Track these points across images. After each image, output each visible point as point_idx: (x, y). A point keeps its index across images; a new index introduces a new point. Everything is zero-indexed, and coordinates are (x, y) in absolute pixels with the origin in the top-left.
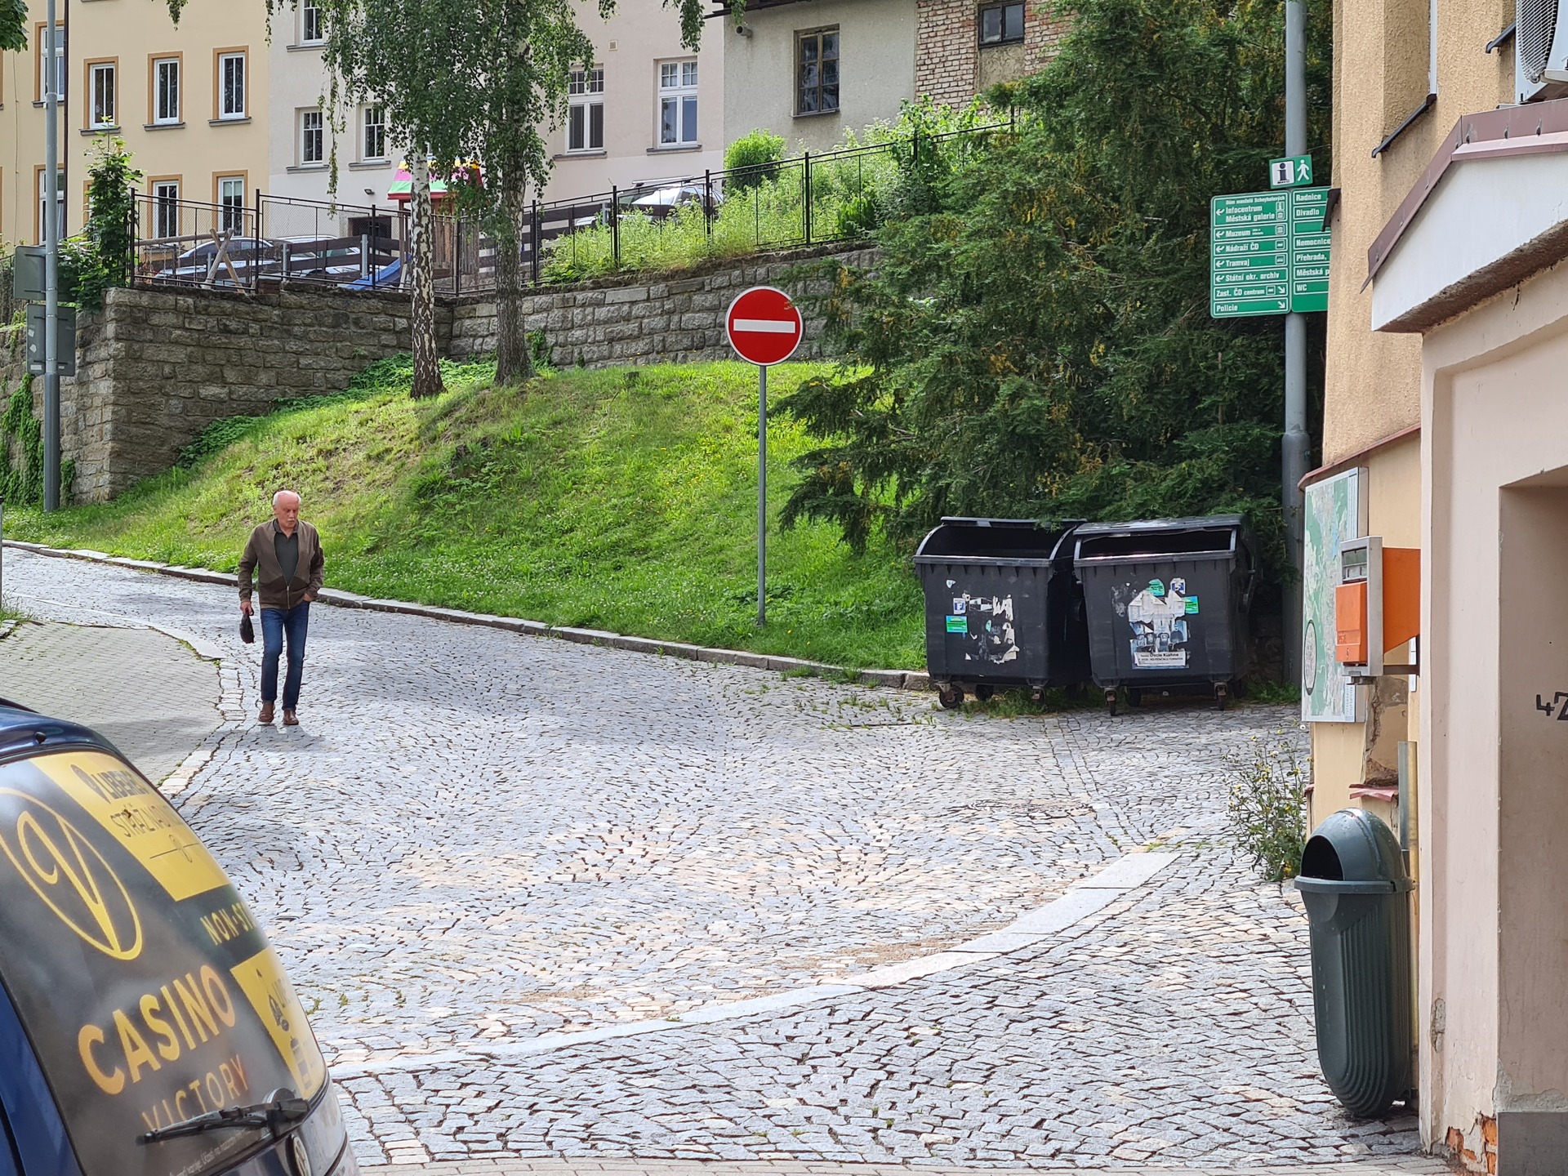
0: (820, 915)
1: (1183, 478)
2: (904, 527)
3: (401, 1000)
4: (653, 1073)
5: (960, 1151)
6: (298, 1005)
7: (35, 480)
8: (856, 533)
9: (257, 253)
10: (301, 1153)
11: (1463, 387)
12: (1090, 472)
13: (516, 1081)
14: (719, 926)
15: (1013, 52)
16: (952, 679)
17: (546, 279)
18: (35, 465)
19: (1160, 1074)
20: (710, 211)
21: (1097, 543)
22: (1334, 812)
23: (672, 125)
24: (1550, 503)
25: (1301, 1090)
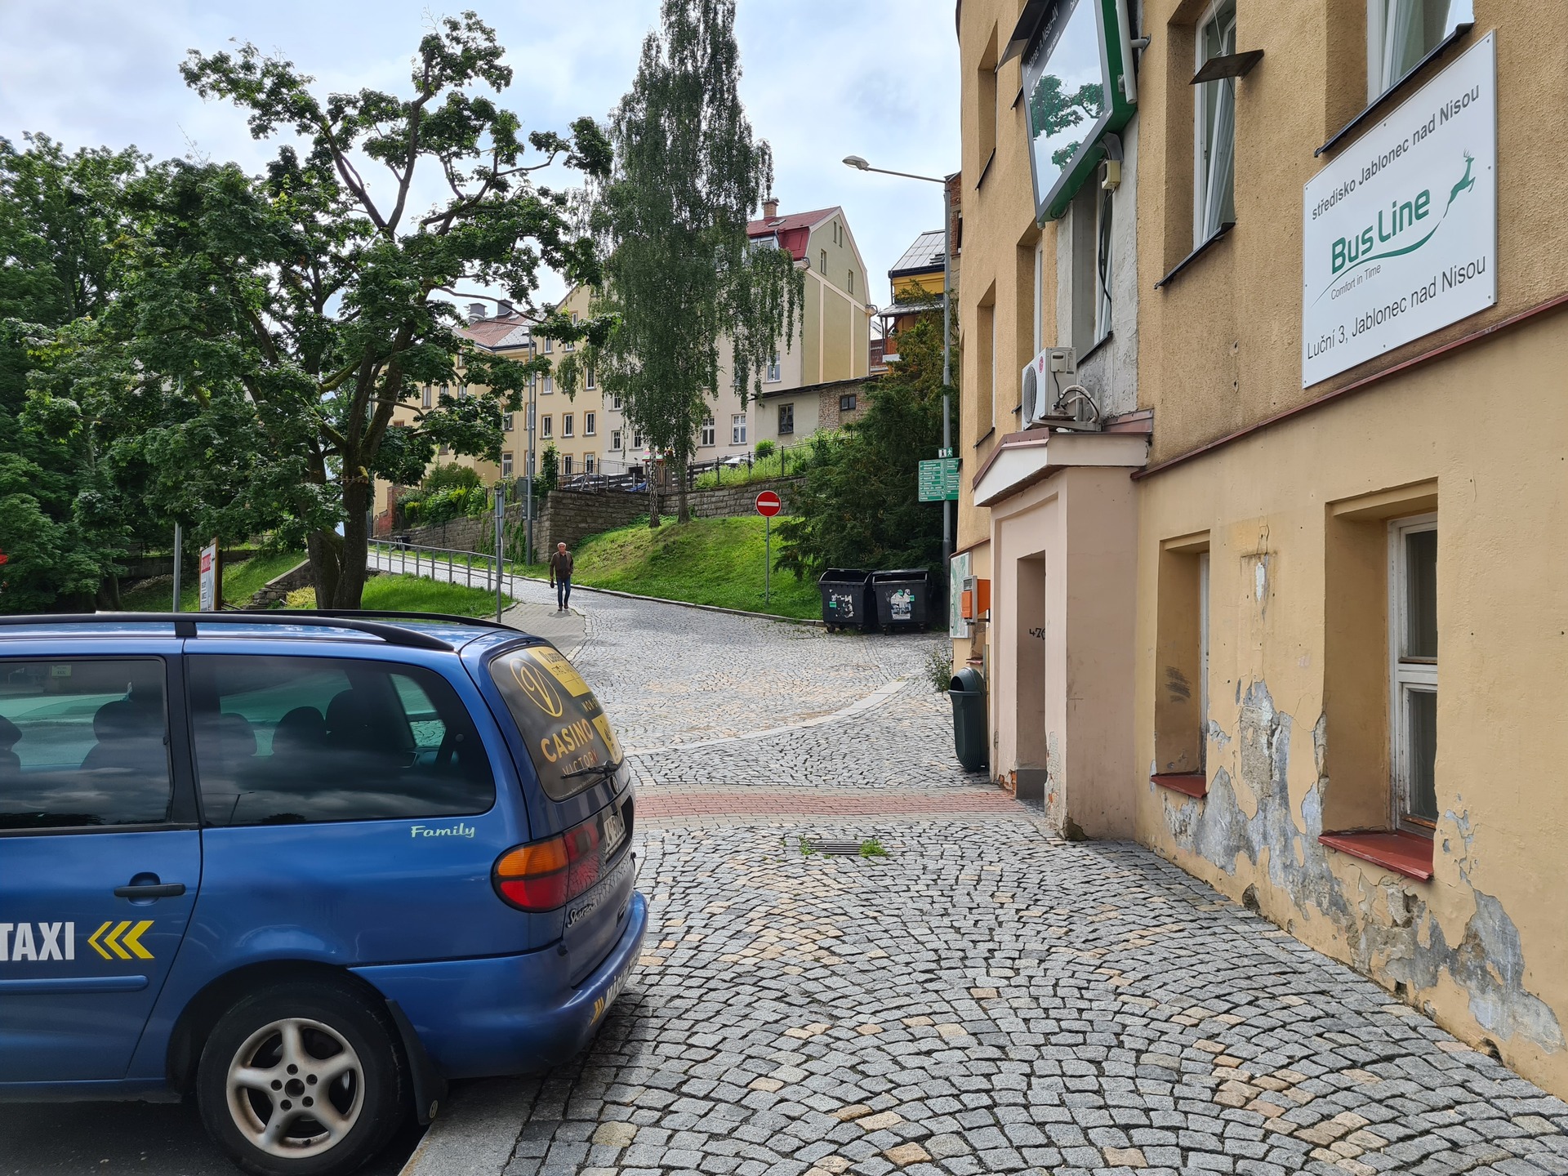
0: (787, 702)
1: (909, 555)
2: (815, 572)
3: (646, 731)
4: (731, 756)
5: (835, 782)
6: (613, 733)
7: (524, 555)
8: (799, 574)
9: (598, 479)
10: (615, 782)
11: (1004, 525)
12: (878, 553)
13: (685, 758)
14: (753, 706)
15: (852, 413)
16: (831, 623)
17: (695, 488)
18: (524, 550)
19: (902, 757)
20: (750, 465)
21: (880, 578)
22: (961, 668)
23: (739, 436)
24: (1034, 566)
25: (949, 762)
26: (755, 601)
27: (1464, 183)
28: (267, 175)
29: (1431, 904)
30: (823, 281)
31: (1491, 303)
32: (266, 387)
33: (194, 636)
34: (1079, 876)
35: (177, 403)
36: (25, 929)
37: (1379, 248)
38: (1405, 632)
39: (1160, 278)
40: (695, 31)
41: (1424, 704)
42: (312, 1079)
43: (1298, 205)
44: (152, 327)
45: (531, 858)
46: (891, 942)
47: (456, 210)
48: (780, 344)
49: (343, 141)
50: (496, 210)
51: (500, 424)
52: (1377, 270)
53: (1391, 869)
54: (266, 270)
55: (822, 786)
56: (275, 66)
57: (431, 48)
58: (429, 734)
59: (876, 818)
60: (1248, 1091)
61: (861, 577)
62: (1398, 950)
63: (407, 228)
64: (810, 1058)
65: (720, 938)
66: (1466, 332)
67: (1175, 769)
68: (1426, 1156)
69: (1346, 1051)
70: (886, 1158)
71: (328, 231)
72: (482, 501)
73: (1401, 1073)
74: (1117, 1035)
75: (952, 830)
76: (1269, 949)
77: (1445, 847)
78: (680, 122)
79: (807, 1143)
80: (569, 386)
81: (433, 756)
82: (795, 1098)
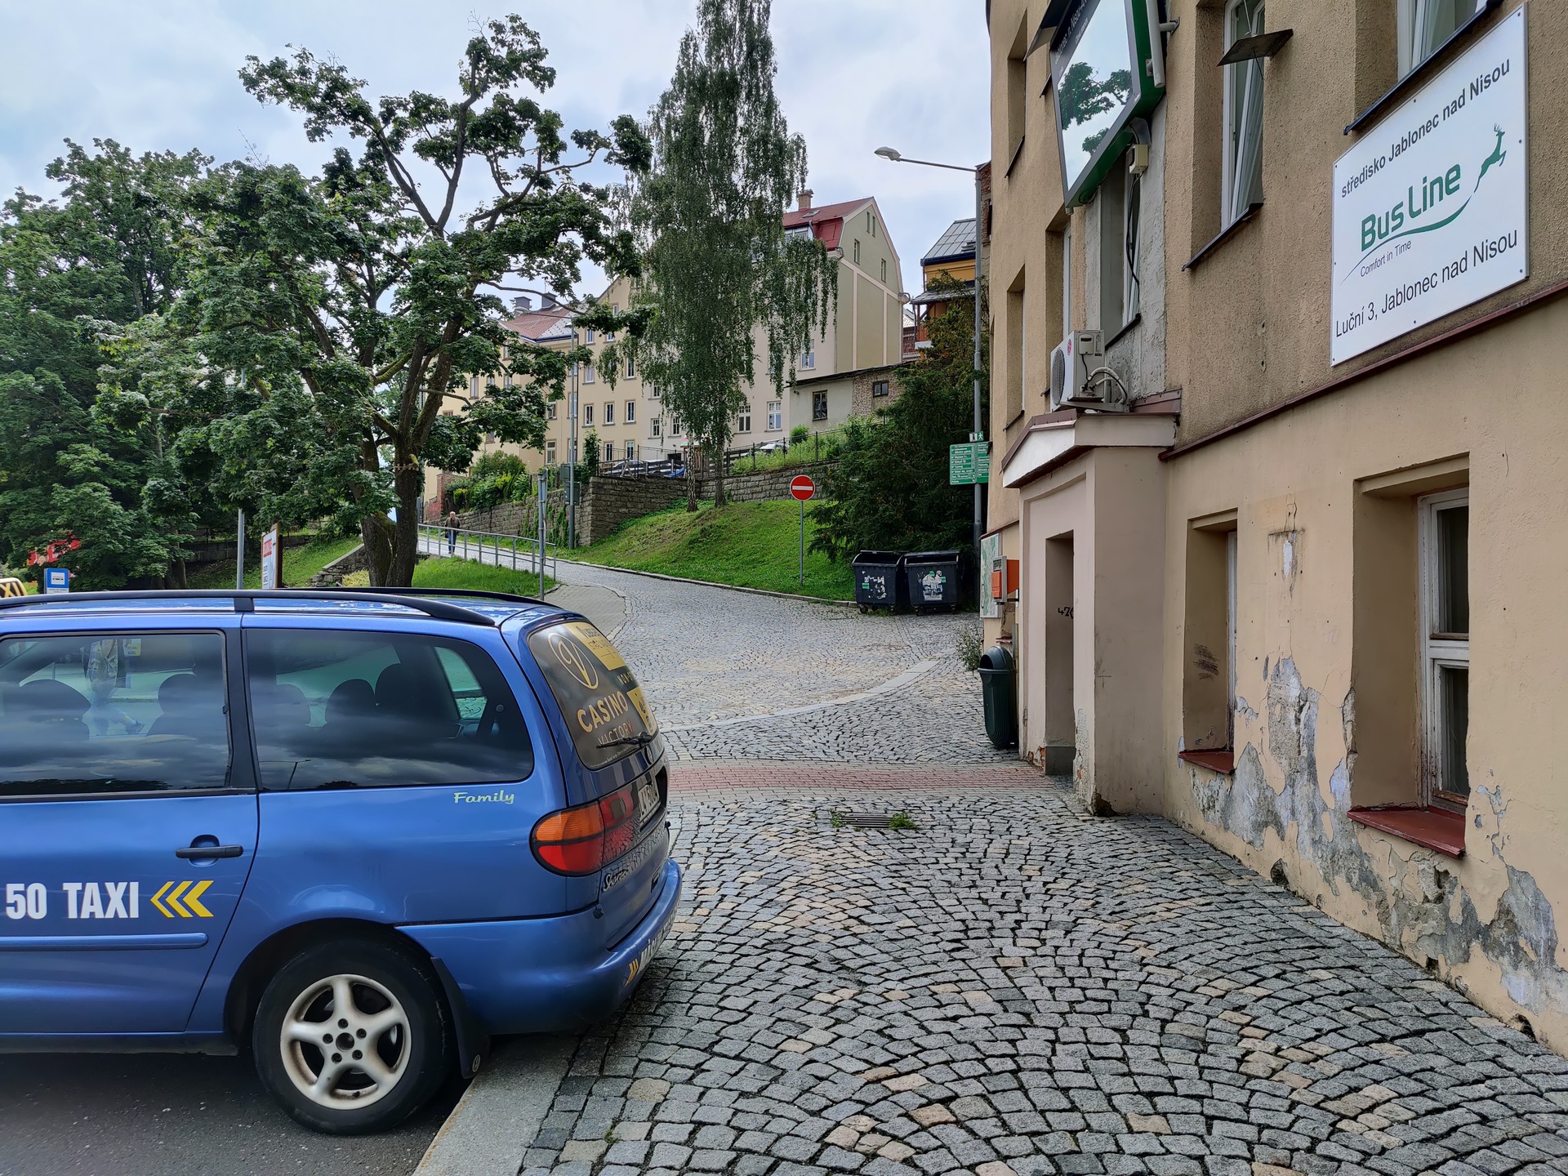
0: (820, 681)
1: (941, 537)
2: (848, 554)
3: (683, 708)
4: (765, 732)
5: (866, 758)
6: (649, 708)
7: (566, 540)
8: (832, 556)
9: (638, 466)
10: (649, 752)
11: (1033, 505)
12: (910, 535)
13: (720, 734)
14: (787, 684)
15: (885, 398)
16: (864, 604)
17: (731, 474)
18: (566, 534)
19: (933, 734)
20: (785, 451)
21: (911, 560)
22: (991, 646)
23: (773, 423)
24: (1063, 544)
25: (979, 738)
26: (789, 582)
27: (1496, 157)
28: (323, 177)
29: (1463, 880)
30: (856, 270)
31: (1522, 276)
32: (323, 379)
33: (252, 611)
34: (1107, 850)
35: (240, 396)
36: (92, 888)
37: (1409, 224)
38: (1436, 609)
39: (1187, 260)
40: (731, 30)
41: (1456, 680)
42: (361, 1033)
43: (1328, 183)
44: (215, 323)
45: (567, 825)
46: (919, 913)
47: (502, 207)
48: (814, 332)
49: (395, 143)
50: (539, 205)
51: (544, 412)
52: (1408, 246)
53: (1422, 845)
54: (323, 268)
55: (854, 761)
56: (329, 70)
57: (477, 51)
58: (472, 708)
59: (905, 793)
60: (1274, 1062)
61: (893, 559)
62: (1431, 926)
63: (456, 225)
64: (838, 1021)
65: (753, 906)
66: (1498, 307)
67: (1204, 745)
68: (1455, 1129)
69: (1376, 1025)
70: (912, 1119)
71: (381, 230)
72: (527, 488)
73: (1432, 1048)
74: (1142, 1004)
75: (982, 804)
76: (1298, 924)
77: (1478, 823)
78: (717, 118)
79: (835, 1103)
80: (610, 375)
81: (475, 727)
82: (823, 1059)
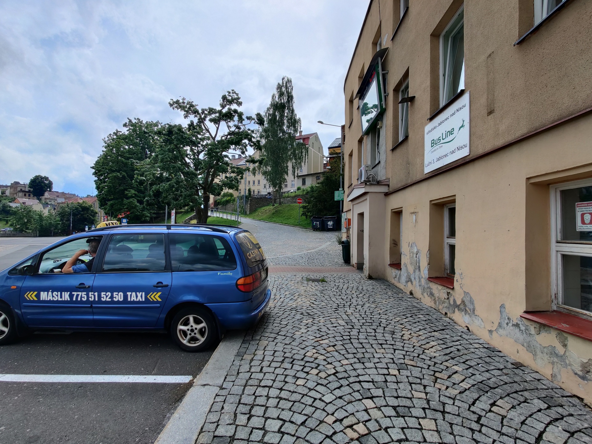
0: (303, 247)
1: (332, 213)
3: (271, 253)
4: (291, 259)
5: (315, 265)
7: (243, 213)
9: (260, 195)
10: (264, 264)
11: (354, 206)
12: (325, 212)
13: (280, 259)
14: (296, 248)
15: (319, 180)
16: (314, 229)
17: (283, 197)
18: (243, 211)
19: (330, 259)
20: (295, 192)
21: (325, 218)
22: (344, 239)
24: (361, 215)
25: (341, 261)
26: (296, 223)
27: (462, 126)
28: (187, 127)
29: (453, 294)
30: (313, 150)
31: (468, 154)
33: (170, 229)
34: (371, 287)
35: (167, 178)
36: (134, 294)
37: (442, 141)
38: (448, 231)
39: (391, 148)
40: (284, 93)
41: (452, 248)
42: (196, 329)
43: (424, 131)
44: (162, 161)
45: (245, 280)
46: (327, 302)
47: (229, 134)
48: (303, 164)
49: (204, 119)
50: (238, 134)
51: (238, 182)
52: (442, 146)
53: (444, 286)
54: (187, 148)
55: (312, 266)
56: (190, 102)
57: (224, 98)
58: (222, 253)
59: (324, 273)
60: (410, 337)
61: (321, 218)
62: (446, 305)
63: (218, 138)
64: (308, 327)
65: (288, 300)
66: (463, 161)
67: (394, 263)
68: (451, 352)
69: (433, 328)
70: (326, 350)
71: (201, 139)
72: (234, 200)
73: (446, 333)
74: (379, 323)
75: (342, 276)
76: (415, 304)
77: (457, 281)
78: (280, 114)
79: (307, 346)
80: (254, 174)
81: (223, 257)
82: (305, 336)
